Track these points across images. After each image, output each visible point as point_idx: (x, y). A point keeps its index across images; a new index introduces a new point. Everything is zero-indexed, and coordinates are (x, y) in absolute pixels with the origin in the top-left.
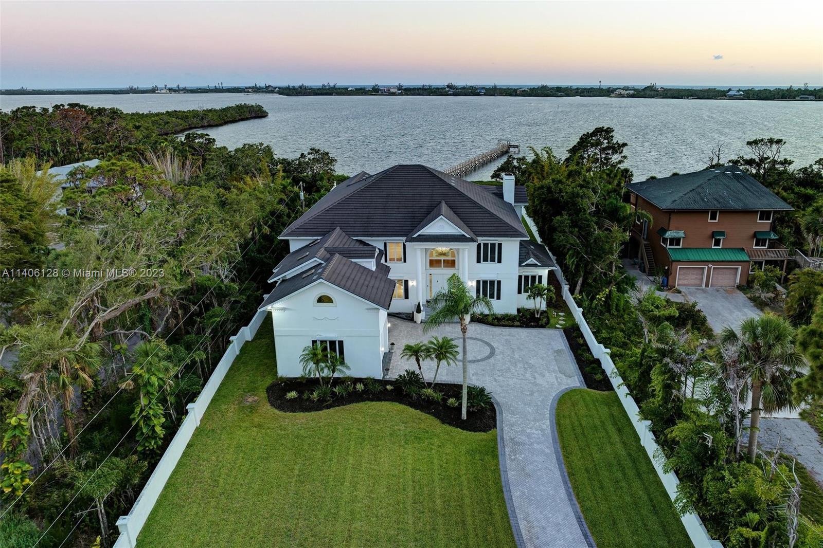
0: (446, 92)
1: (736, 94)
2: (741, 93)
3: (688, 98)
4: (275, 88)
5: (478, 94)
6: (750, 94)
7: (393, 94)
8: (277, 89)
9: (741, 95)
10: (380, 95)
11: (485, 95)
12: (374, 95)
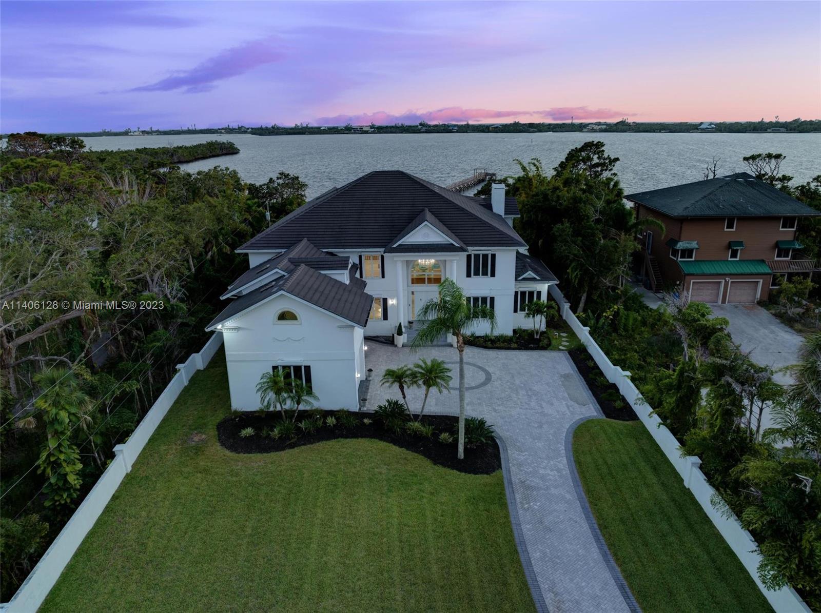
0: (419, 130)
1: (708, 127)
2: (713, 126)
3: (660, 132)
4: (248, 129)
5: (451, 131)
6: (722, 128)
7: (366, 132)
8: (250, 130)
9: (713, 128)
10: (352, 133)
11: (457, 132)
12: (347, 133)
